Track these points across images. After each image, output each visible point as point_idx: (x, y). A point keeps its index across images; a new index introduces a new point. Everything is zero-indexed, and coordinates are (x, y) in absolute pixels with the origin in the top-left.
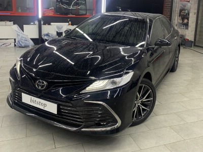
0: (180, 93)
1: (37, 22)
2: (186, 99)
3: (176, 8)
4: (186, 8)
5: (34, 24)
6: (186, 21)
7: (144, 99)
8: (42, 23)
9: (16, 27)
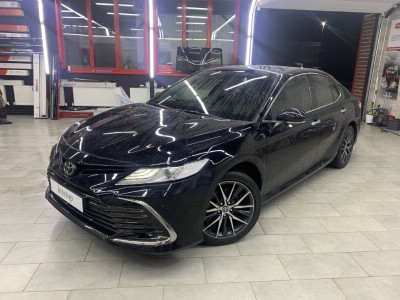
0: (330, 204)
1: (148, 84)
2: (334, 214)
3: (377, 62)
4: (395, 62)
5: (145, 86)
6: (393, 84)
7: (237, 206)
8: (155, 85)
9: (119, 91)
